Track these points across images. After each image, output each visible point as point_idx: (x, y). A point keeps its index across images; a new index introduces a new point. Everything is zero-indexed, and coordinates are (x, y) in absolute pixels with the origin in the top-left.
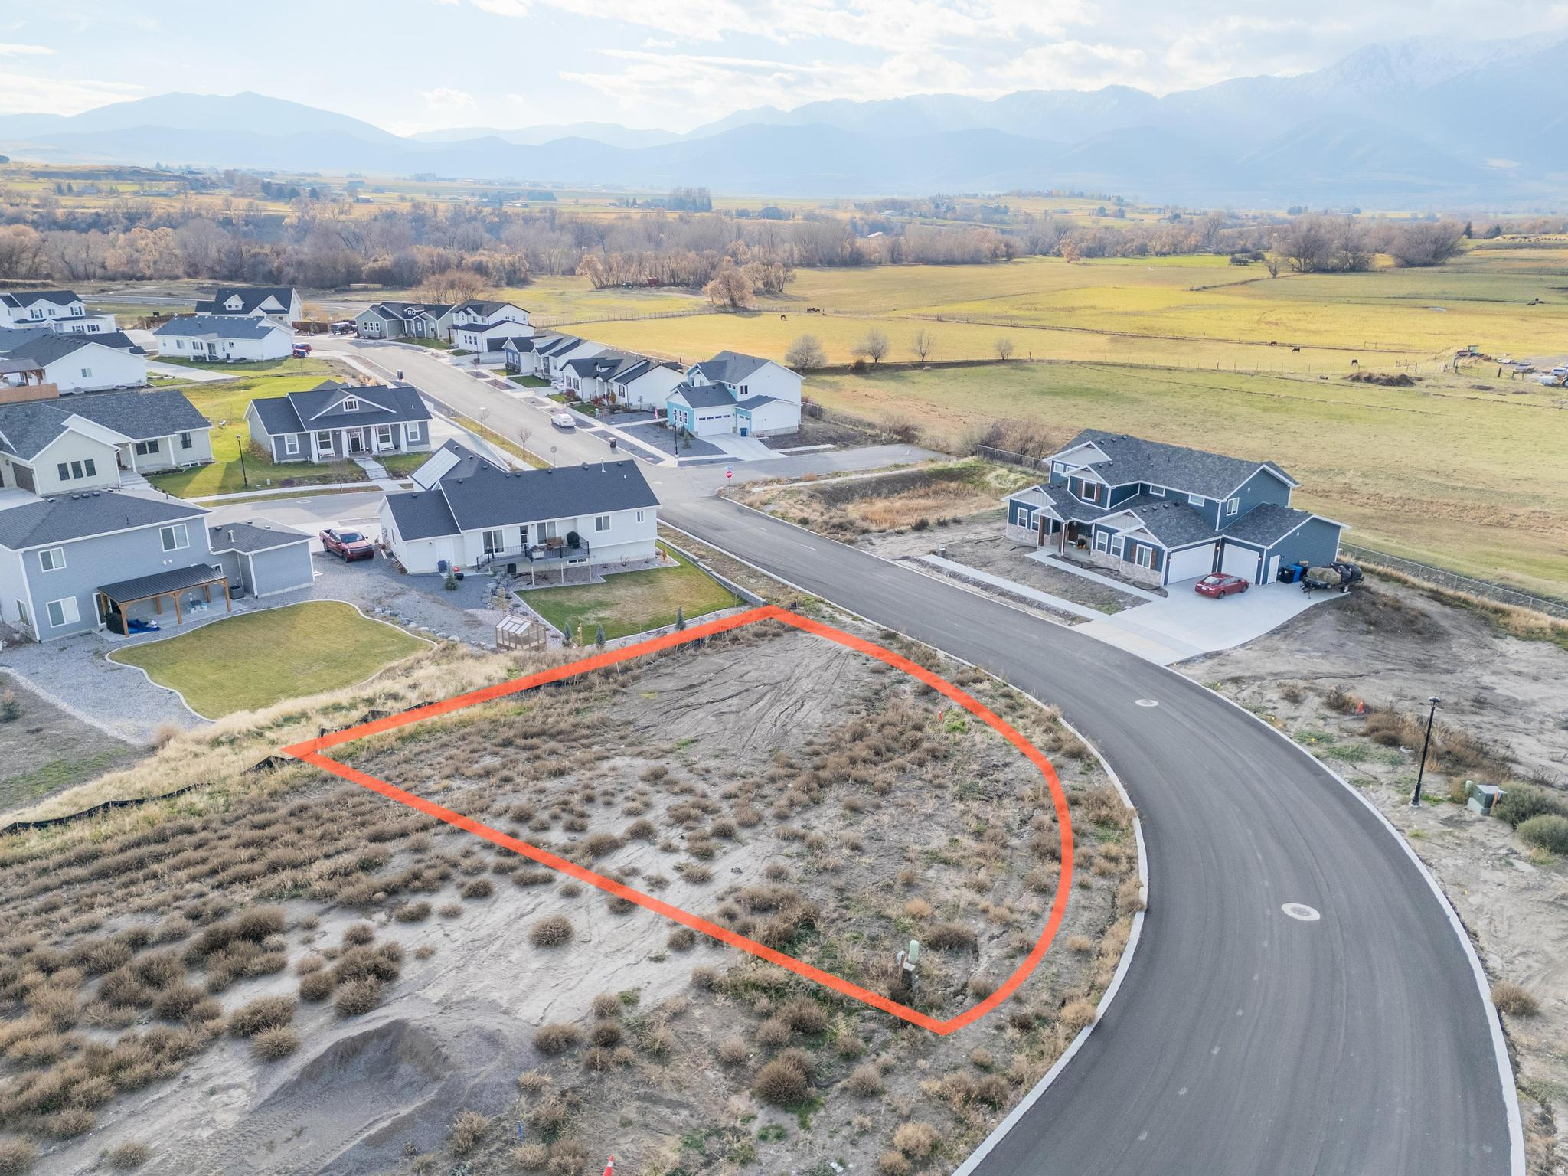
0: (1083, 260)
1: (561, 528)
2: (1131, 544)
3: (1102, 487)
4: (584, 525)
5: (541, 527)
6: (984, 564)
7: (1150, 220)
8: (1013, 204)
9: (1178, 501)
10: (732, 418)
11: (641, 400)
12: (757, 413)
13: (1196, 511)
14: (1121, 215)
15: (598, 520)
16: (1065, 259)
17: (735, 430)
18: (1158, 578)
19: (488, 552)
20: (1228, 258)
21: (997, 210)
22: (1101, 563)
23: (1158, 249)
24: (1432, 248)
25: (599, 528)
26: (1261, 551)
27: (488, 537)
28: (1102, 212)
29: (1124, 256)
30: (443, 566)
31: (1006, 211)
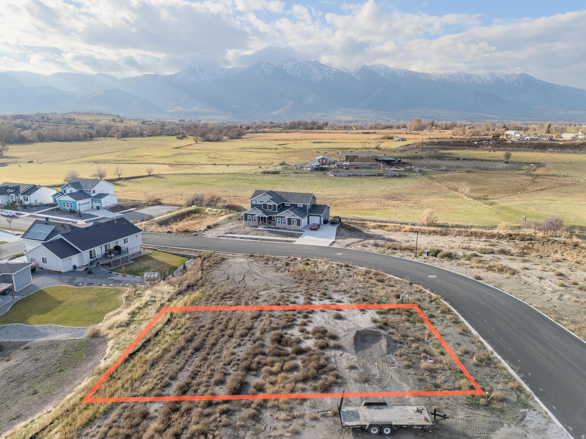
0: (123, 139)
1: (112, 245)
2: (289, 220)
3: (274, 206)
4: (120, 242)
5: (106, 246)
6: (247, 233)
7: (134, 123)
8: (76, 117)
9: (295, 206)
10: (91, 203)
11: (36, 201)
12: (103, 200)
13: (300, 208)
14: (122, 121)
15: (125, 240)
16: (116, 138)
17: (92, 207)
18: (300, 228)
19: (91, 258)
20: (175, 137)
21: (70, 119)
22: (280, 227)
23: (147, 134)
24: (237, 133)
25: (125, 243)
26: (320, 216)
27: (91, 252)
28: (114, 120)
29: (136, 137)
30: (75, 267)
31: (74, 120)
